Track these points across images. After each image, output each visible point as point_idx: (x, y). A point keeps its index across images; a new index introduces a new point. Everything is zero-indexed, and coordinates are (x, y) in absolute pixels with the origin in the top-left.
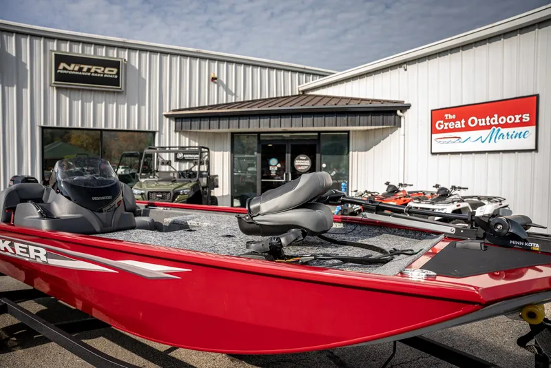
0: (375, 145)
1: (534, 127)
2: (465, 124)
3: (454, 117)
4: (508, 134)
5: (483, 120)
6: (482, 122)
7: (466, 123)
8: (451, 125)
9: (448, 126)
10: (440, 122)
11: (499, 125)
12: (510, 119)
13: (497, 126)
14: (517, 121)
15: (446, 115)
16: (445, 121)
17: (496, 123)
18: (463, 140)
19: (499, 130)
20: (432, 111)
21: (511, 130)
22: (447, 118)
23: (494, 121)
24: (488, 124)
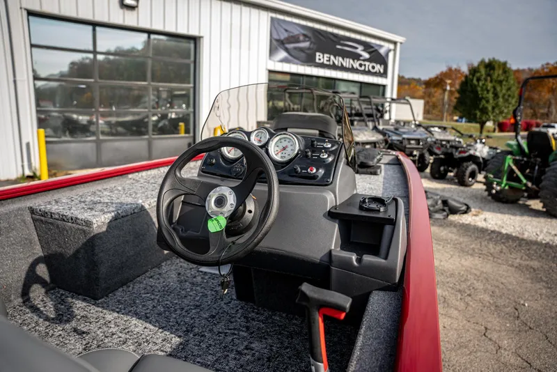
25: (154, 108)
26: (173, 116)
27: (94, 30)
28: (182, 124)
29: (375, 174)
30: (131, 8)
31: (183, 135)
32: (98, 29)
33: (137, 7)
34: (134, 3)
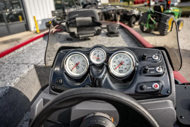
26: (15, 13)
28: (20, 16)
29: (118, 36)
31: (21, 21)
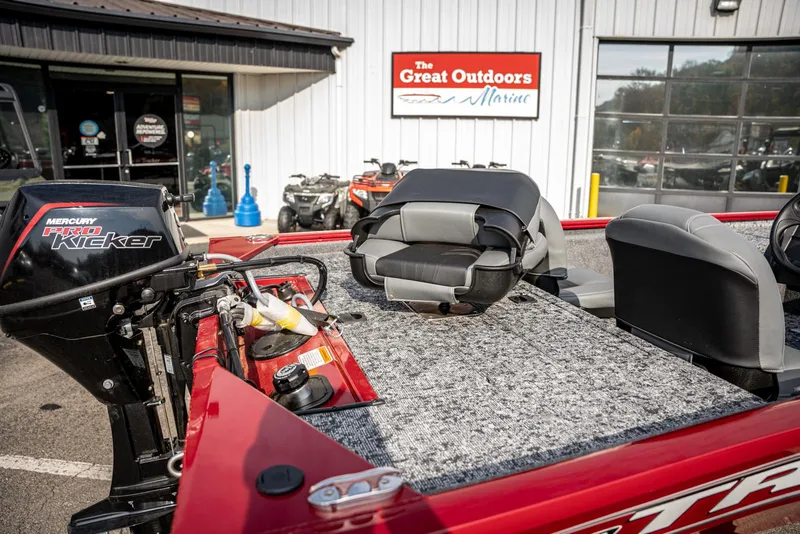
0: (281, 100)
1: (536, 91)
2: (447, 78)
3: (430, 66)
4: (506, 97)
5: (474, 75)
6: (472, 78)
7: (449, 77)
8: (426, 78)
9: (420, 78)
10: (405, 71)
11: (495, 84)
12: (509, 78)
13: (492, 85)
14: (518, 81)
15: (418, 63)
16: (416, 71)
17: (491, 81)
18: (442, 99)
19: (495, 90)
20: (394, 54)
21: (509, 92)
22: (418, 67)
23: (488, 78)
24: (480, 81)
25: (740, 153)
26: (770, 165)
27: (671, 50)
28: (785, 178)
30: (729, 12)
31: (783, 193)
32: (676, 48)
33: (738, 9)
34: (732, 5)
